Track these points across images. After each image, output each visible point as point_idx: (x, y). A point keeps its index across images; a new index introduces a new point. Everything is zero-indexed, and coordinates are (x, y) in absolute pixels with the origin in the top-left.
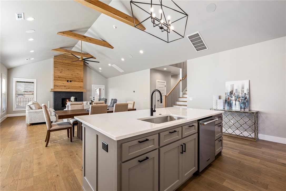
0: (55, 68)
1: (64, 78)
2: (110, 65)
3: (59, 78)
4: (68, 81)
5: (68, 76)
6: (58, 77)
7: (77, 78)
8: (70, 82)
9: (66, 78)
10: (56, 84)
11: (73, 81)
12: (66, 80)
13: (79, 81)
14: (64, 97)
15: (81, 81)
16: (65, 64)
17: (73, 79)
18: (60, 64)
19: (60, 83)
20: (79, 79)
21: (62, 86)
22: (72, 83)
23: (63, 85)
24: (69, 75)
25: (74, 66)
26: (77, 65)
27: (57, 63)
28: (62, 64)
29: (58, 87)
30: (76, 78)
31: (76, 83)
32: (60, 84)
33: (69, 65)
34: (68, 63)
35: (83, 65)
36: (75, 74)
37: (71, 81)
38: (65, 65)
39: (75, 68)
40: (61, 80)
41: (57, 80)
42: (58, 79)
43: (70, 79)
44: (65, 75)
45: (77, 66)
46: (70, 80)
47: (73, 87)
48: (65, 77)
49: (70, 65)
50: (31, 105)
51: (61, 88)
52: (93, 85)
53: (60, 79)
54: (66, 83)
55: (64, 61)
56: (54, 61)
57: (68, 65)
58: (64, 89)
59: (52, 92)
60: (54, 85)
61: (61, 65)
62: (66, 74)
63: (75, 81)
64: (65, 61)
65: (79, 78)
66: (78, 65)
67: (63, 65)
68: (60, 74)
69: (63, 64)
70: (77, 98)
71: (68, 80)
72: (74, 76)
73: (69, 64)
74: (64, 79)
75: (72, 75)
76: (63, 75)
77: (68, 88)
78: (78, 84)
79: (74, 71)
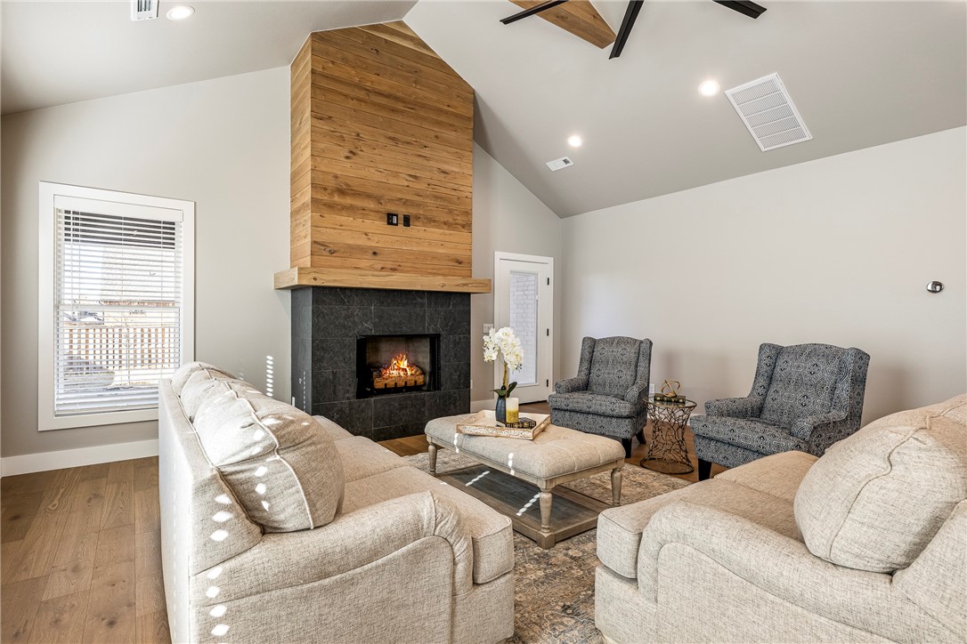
0: (319, 124)
1: (369, 196)
2: (708, 90)
3: (342, 192)
4: (390, 223)
5: (393, 181)
6: (332, 183)
7: (442, 198)
8: (401, 226)
9: (378, 200)
10: (329, 236)
11: (417, 218)
12: (379, 207)
13: (451, 220)
14: (369, 328)
15: (460, 219)
16: (374, 98)
17: (418, 205)
18: (346, 96)
20: (450, 212)
21: (361, 250)
22: (416, 230)
23: (362, 241)
24: (396, 175)
25: (424, 119)
26: (440, 111)
27: (332, 86)
28: (359, 100)
29: (336, 261)
30: (437, 197)
31: (435, 233)
32: (348, 238)
33: (400, 106)
34: (388, 96)
35: (469, 118)
36: (428, 175)
37: (407, 221)
38: (375, 104)
39: (433, 134)
40: (351, 209)
41: (331, 207)
42: (336, 198)
43: (406, 203)
44: (377, 176)
45: (442, 118)
46: (402, 211)
47: (421, 262)
48: (377, 192)
49: (402, 112)
50: (261, 471)
51: (354, 262)
52: (498, 255)
53: (348, 201)
54: (375, 232)
55: (372, 80)
56: (313, 72)
57: (393, 110)
58: (372, 268)
59: (288, 294)
60: (314, 242)
61: (352, 104)
62: (383, 166)
63: (431, 221)
64: (374, 78)
65: (450, 201)
66: (446, 113)
67: (363, 107)
68: (348, 164)
69: (362, 94)
70: (438, 336)
71: (392, 208)
72: (421, 186)
73: (397, 99)
74: (371, 205)
75: (415, 177)
76: (362, 173)
77: (389, 265)
78: (447, 238)
79: (426, 152)
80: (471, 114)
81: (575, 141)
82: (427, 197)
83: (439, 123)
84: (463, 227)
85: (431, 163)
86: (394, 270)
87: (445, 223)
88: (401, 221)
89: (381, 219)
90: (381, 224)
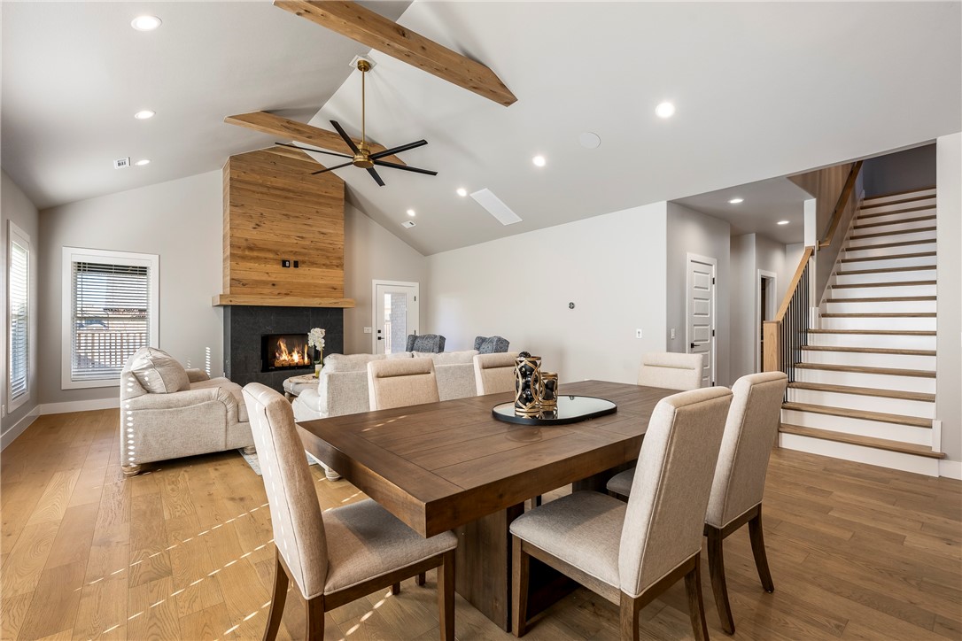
0: (235, 209)
1: (269, 251)
2: (462, 192)
3: (251, 249)
4: (284, 265)
5: (286, 240)
6: (244, 244)
7: (321, 250)
8: (292, 268)
9: (276, 252)
10: (241, 275)
11: (304, 262)
12: (276, 257)
13: (328, 262)
14: (270, 330)
15: (335, 262)
16: (272, 191)
17: (305, 254)
18: (254, 192)
19: (254, 271)
20: (328, 257)
21: (264, 283)
22: (302, 270)
23: (265, 278)
24: (288, 237)
25: (308, 201)
26: (320, 196)
27: (244, 186)
28: (262, 193)
29: (245, 289)
30: (317, 249)
31: (316, 271)
32: (255, 276)
33: (291, 195)
34: (283, 189)
35: (341, 199)
36: (311, 235)
37: (296, 264)
38: (273, 195)
39: (315, 210)
40: (257, 259)
41: (243, 258)
42: (247, 253)
43: (295, 253)
44: (275, 238)
45: (321, 200)
46: (293, 258)
47: (305, 290)
48: (274, 248)
49: (292, 198)
50: (146, 373)
51: (259, 290)
52: (375, 282)
53: (255, 254)
54: (275, 272)
55: (271, 181)
56: (231, 179)
57: (286, 198)
58: (271, 294)
59: (222, 309)
60: (232, 279)
61: (257, 196)
62: (279, 232)
63: (313, 264)
64: (273, 179)
65: (330, 252)
66: (324, 197)
67: (265, 197)
68: (255, 232)
69: (265, 190)
71: (285, 257)
72: (307, 243)
73: (289, 191)
74: (271, 255)
75: (302, 238)
76: (265, 237)
77: (284, 291)
78: (324, 274)
79: (309, 222)
80: (343, 196)
81: (411, 213)
82: (311, 249)
83: (320, 204)
84: (337, 266)
85: (314, 229)
86: (287, 294)
87: (324, 265)
88: (292, 264)
89: (278, 264)
90: (279, 267)
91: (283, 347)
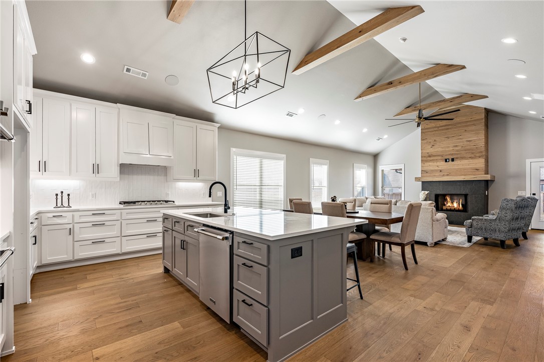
0: (423, 141)
1: (439, 156)
2: (527, 98)
3: (430, 156)
4: (446, 161)
5: (447, 149)
6: (427, 155)
7: (468, 150)
8: (450, 162)
9: (442, 156)
10: (425, 169)
11: (457, 158)
12: (442, 158)
13: (473, 156)
14: (439, 192)
16: (440, 128)
17: (457, 154)
19: (431, 166)
20: (473, 153)
21: (436, 171)
22: (456, 162)
23: (437, 168)
24: (448, 147)
25: (460, 127)
26: (467, 122)
27: (427, 131)
28: (435, 131)
29: (427, 174)
30: (465, 150)
31: (464, 162)
32: (432, 168)
33: (450, 127)
34: (446, 126)
35: (482, 119)
36: (462, 144)
37: (453, 160)
38: (440, 130)
39: (463, 130)
40: (433, 160)
41: (427, 161)
42: (428, 158)
43: (452, 154)
44: (441, 149)
45: (468, 124)
46: (451, 157)
47: (458, 172)
48: (442, 154)
51: (434, 174)
52: (528, 161)
53: (432, 158)
54: (442, 165)
55: (439, 124)
58: (440, 175)
60: (422, 171)
61: (433, 133)
62: (445, 146)
63: (463, 158)
66: (470, 121)
67: (437, 132)
68: (432, 149)
69: (436, 129)
70: (467, 195)
71: (447, 157)
72: (459, 148)
74: (440, 158)
75: (456, 146)
76: (436, 150)
77: (446, 174)
78: (471, 162)
79: (460, 137)
80: (484, 117)
82: (462, 151)
83: (466, 126)
84: (480, 157)
85: (463, 140)
86: (448, 175)
87: (470, 158)
88: (450, 160)
89: (443, 161)
90: (444, 163)
91: (448, 199)
